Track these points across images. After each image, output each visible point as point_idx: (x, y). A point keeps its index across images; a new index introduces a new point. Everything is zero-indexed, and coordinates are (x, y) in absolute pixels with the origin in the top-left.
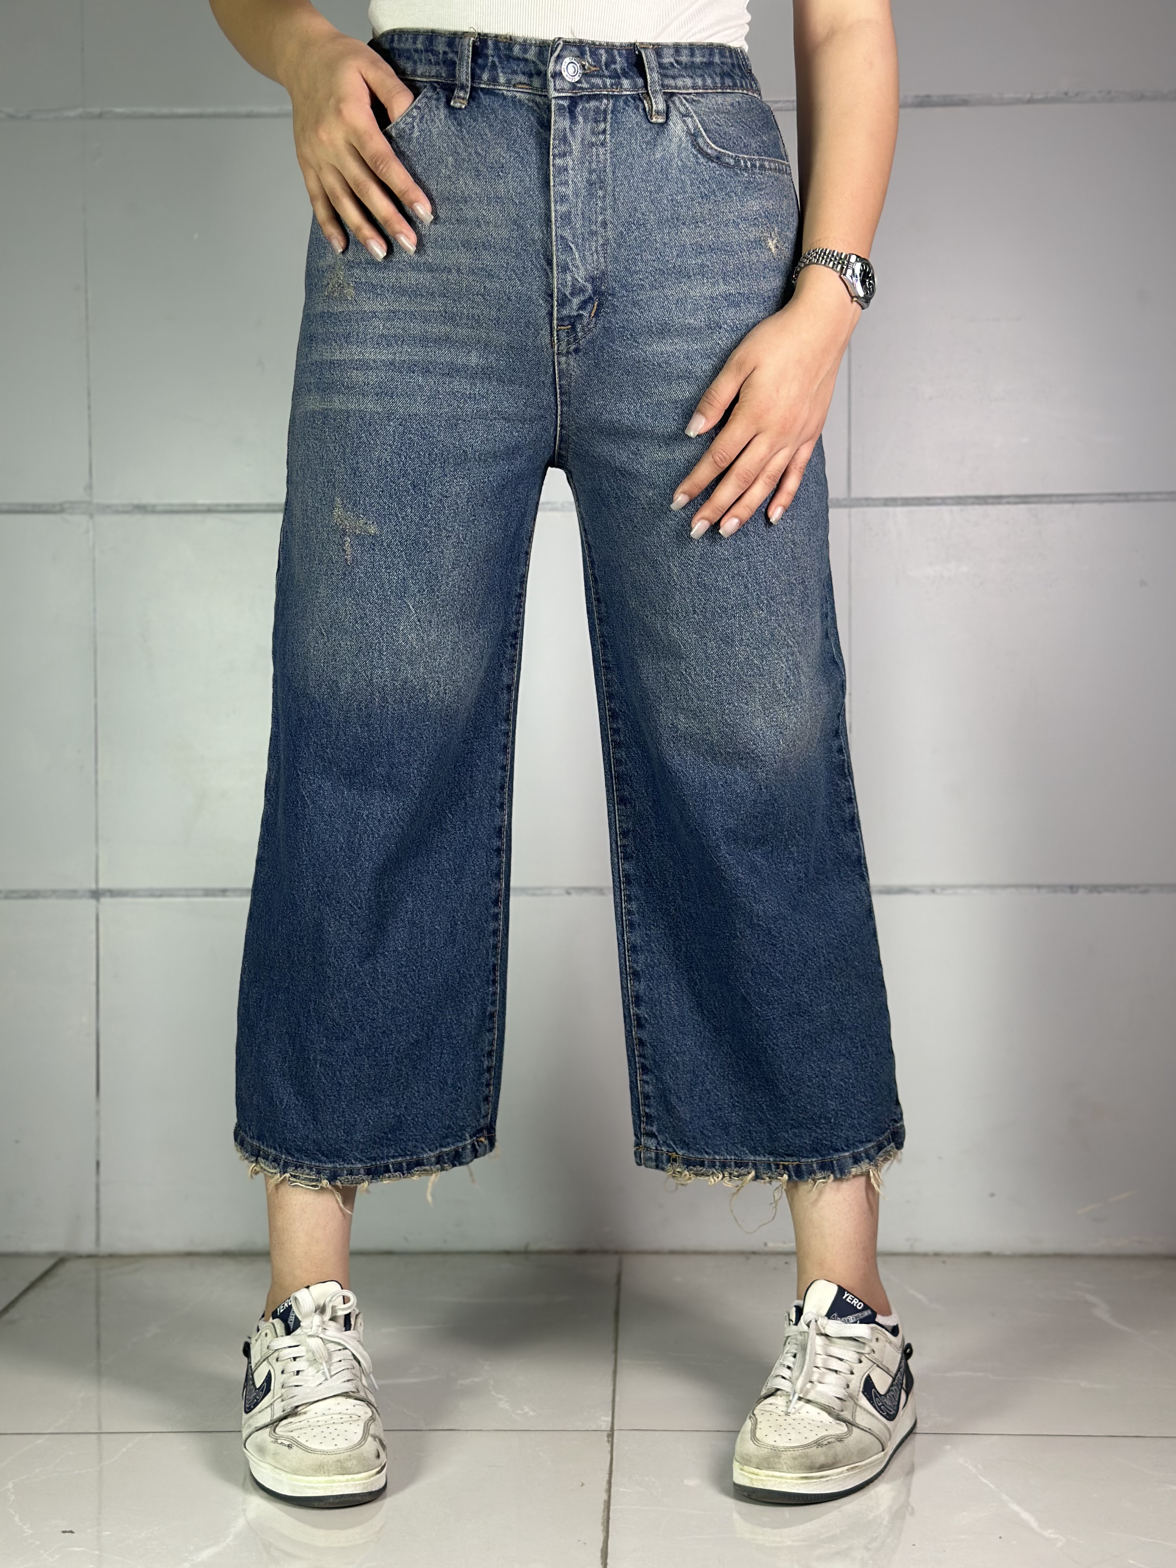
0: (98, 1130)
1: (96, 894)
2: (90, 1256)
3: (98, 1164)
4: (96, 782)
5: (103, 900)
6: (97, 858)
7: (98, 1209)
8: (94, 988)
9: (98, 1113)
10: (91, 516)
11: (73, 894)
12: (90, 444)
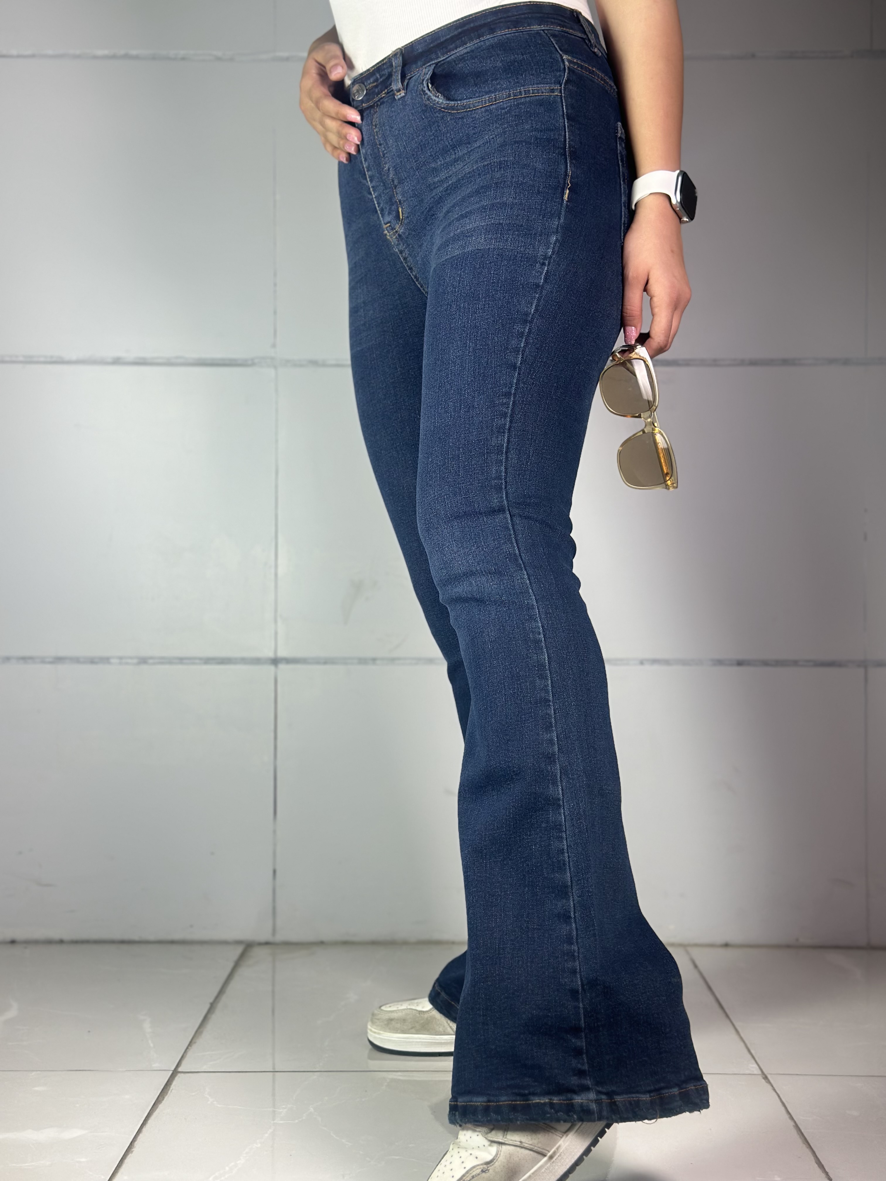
0: (275, 845)
1: (275, 661)
2: (267, 943)
3: (275, 872)
4: (276, 575)
5: (282, 666)
6: (276, 633)
7: (274, 908)
8: (272, 735)
9: (275, 832)
10: (275, 367)
12: (275, 313)
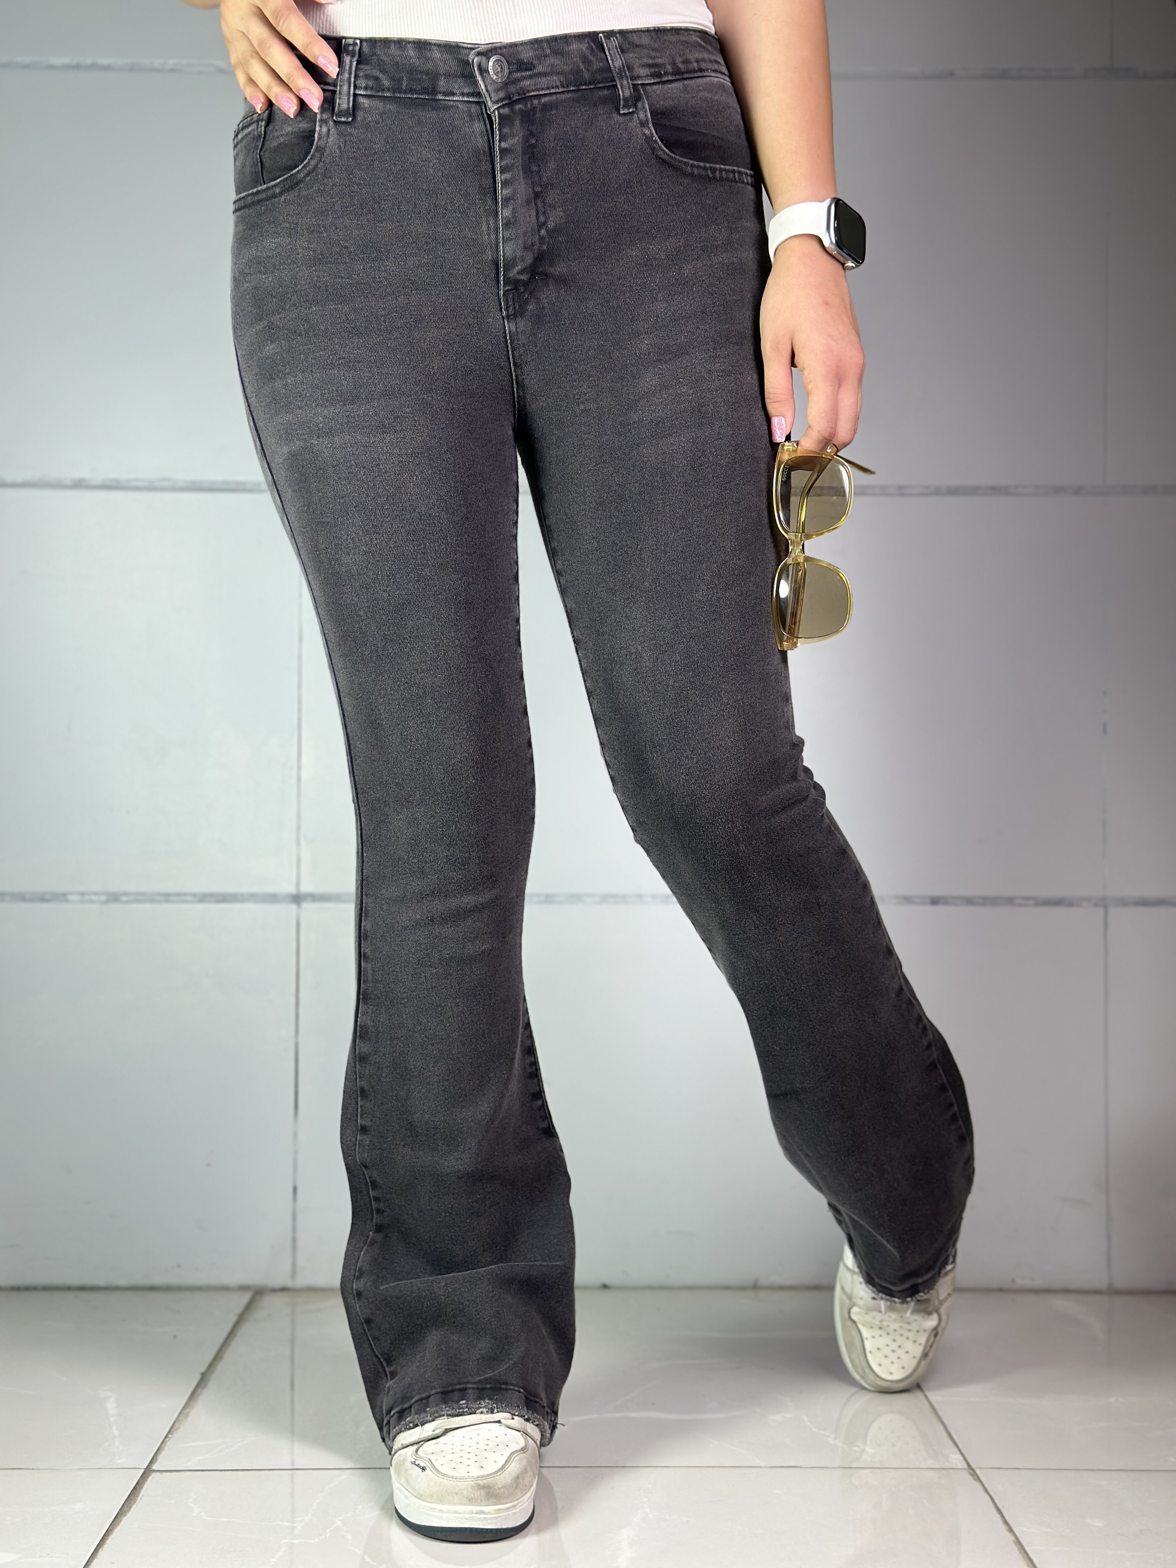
0: (296, 1153)
1: (297, 899)
2: (284, 1289)
3: (295, 1189)
4: (299, 779)
5: (306, 905)
6: (299, 859)
7: (294, 1240)
8: (293, 999)
9: (295, 1134)
11: (272, 898)
